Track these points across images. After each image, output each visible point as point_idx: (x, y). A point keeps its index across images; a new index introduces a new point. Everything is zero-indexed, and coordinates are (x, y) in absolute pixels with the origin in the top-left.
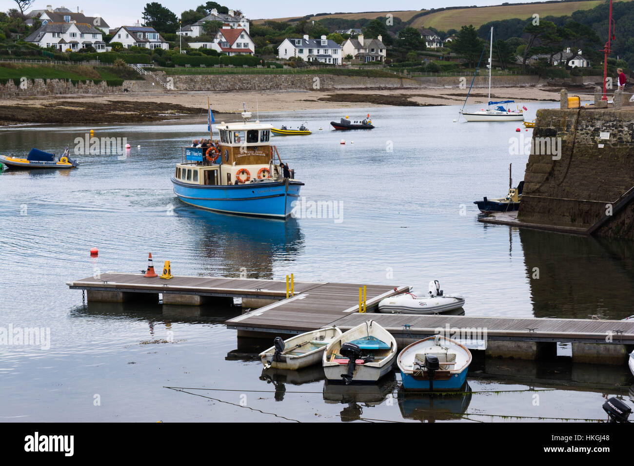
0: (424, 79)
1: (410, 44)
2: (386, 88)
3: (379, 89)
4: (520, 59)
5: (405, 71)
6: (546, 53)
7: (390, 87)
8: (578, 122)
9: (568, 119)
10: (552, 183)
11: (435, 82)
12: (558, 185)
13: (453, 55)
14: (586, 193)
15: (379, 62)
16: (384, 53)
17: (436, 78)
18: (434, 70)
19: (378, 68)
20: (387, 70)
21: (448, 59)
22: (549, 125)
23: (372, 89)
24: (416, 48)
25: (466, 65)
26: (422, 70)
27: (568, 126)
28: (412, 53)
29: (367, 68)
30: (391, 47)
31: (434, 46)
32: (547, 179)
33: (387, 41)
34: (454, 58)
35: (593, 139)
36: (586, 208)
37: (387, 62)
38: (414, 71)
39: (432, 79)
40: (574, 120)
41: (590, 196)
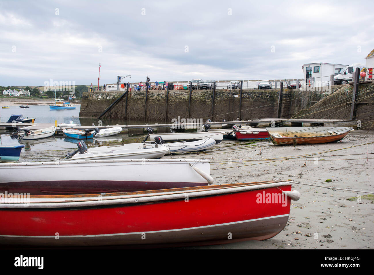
0: (39, 100)
1: (36, 92)
2: (30, 102)
3: (29, 102)
4: (62, 96)
5: (35, 98)
6: (67, 95)
7: (31, 101)
8: (93, 94)
9: (91, 94)
10: (87, 108)
11: (42, 101)
12: (89, 109)
13: (46, 95)
14: (96, 110)
15: (28, 96)
16: (29, 94)
17: (43, 100)
18: (42, 98)
19: (28, 97)
20: (30, 98)
21: (45, 96)
22: (86, 95)
23: (27, 102)
24: (37, 93)
25: (49, 97)
26: (39, 98)
27: (91, 95)
28: (37, 94)
29: (26, 97)
30: (31, 93)
31: (41, 93)
32: (86, 108)
33: (30, 91)
34: (46, 96)
35: (97, 98)
36: (96, 113)
37: (30, 96)
38: (37, 98)
39: (41, 100)
40: (92, 94)
41: (97, 111)
